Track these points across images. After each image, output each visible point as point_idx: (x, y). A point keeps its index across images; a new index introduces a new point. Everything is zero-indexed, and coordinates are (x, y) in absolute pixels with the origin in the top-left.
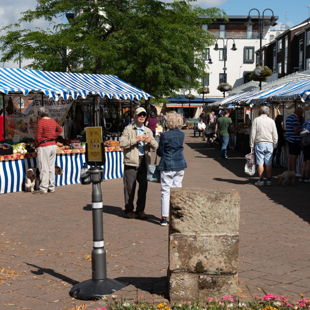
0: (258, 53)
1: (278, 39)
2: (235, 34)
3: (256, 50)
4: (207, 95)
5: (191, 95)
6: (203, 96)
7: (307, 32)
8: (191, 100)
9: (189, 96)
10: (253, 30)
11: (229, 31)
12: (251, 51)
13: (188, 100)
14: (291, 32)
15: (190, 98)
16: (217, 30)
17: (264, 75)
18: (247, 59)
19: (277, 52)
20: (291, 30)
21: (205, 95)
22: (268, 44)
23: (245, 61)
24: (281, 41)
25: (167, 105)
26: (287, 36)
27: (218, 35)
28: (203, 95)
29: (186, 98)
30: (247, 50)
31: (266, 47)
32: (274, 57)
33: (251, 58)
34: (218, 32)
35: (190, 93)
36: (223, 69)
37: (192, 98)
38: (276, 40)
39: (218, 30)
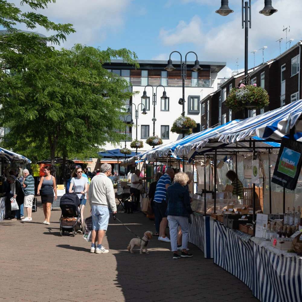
0: (181, 101)
1: (222, 87)
2: (178, 81)
3: (201, 99)
4: (141, 149)
5: (127, 149)
6: (137, 151)
7: (251, 80)
8: (127, 155)
9: (125, 151)
10: (198, 77)
11: (172, 78)
12: (196, 100)
13: (124, 155)
14: (235, 79)
15: (125, 153)
16: (158, 77)
17: (187, 126)
18: (192, 109)
19: (222, 102)
20: (235, 77)
21: (138, 149)
22: (213, 93)
23: (190, 112)
24: (225, 90)
25: (101, 160)
26: (231, 84)
27: (160, 82)
28: (137, 149)
29: (121, 153)
30: (192, 100)
31: (211, 96)
32: (219, 108)
33: (196, 108)
34: (159, 79)
35: (126, 147)
36: (152, 120)
37: (128, 153)
38: (221, 89)
39: (160, 77)
